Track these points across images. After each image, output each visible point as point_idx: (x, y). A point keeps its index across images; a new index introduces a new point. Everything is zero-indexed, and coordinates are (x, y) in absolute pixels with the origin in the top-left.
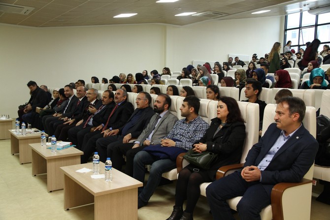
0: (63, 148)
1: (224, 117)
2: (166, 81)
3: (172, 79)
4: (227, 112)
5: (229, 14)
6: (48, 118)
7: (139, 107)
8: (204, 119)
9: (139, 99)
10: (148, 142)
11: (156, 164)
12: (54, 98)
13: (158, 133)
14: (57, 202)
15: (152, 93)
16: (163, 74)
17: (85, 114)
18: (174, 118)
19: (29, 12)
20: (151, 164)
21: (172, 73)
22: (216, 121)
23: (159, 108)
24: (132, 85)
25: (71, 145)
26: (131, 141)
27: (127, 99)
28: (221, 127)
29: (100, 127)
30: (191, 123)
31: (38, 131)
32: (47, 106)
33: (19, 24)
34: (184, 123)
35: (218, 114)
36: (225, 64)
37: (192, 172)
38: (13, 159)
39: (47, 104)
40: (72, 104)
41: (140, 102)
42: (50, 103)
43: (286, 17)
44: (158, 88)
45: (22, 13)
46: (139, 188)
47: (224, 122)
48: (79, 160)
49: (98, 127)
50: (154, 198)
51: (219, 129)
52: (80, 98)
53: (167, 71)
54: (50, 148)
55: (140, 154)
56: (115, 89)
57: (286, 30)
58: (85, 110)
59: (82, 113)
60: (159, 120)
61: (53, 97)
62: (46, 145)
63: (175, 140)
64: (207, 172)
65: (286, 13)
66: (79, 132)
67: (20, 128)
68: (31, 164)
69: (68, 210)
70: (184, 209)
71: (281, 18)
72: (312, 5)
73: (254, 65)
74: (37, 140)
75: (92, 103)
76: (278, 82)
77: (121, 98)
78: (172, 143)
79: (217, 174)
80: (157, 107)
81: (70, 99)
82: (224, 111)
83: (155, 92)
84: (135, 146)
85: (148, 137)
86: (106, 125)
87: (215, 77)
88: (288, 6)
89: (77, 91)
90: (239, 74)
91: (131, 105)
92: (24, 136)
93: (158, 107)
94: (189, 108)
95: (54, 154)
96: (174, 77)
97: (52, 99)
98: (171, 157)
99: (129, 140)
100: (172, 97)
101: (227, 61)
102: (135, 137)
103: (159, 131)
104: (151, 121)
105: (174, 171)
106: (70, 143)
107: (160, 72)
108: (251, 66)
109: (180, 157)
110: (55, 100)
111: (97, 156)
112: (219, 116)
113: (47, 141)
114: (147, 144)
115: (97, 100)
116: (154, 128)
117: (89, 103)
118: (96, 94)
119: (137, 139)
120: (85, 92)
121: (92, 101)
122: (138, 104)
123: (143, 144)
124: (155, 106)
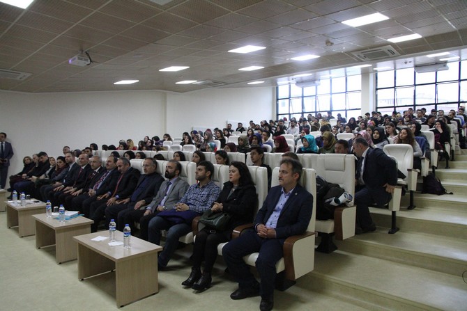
0: (72, 217)
1: (236, 181)
2: (169, 147)
3: (174, 145)
4: (239, 176)
5: (227, 84)
6: (47, 187)
7: (147, 173)
8: (216, 183)
9: (146, 165)
10: (161, 207)
11: (173, 229)
13: (170, 200)
14: (70, 273)
15: (158, 159)
16: (165, 140)
17: (89, 182)
18: (184, 183)
19: (25, 78)
20: (167, 229)
21: (173, 139)
22: (229, 185)
23: (171, 173)
25: (79, 214)
26: (143, 208)
28: (234, 190)
29: (107, 195)
30: (203, 187)
32: (44, 176)
33: (12, 90)
34: (196, 187)
35: (231, 178)
36: (225, 129)
37: (209, 233)
38: (11, 233)
39: (44, 172)
40: (73, 172)
41: (148, 168)
43: (277, 88)
45: (18, 78)
46: (159, 253)
47: (236, 185)
48: (89, 229)
49: (104, 195)
50: (171, 263)
51: (231, 193)
52: (83, 166)
53: (168, 137)
54: (57, 219)
55: (154, 219)
57: (278, 100)
59: (86, 181)
60: (170, 186)
61: (51, 165)
62: (52, 216)
63: (188, 204)
64: (223, 233)
65: (277, 84)
67: (18, 199)
68: (35, 237)
69: (82, 280)
70: (202, 272)
71: (273, 89)
72: (298, 79)
73: (252, 131)
74: (41, 210)
75: (96, 171)
76: (277, 148)
78: (186, 207)
79: (233, 234)
81: (71, 166)
82: (236, 174)
85: (160, 203)
87: (217, 143)
88: (279, 79)
89: (80, 158)
90: (242, 140)
92: (24, 207)
93: (169, 172)
94: (206, 172)
95: (62, 224)
96: (175, 143)
98: (187, 220)
99: (141, 207)
100: (181, 162)
101: (226, 127)
103: (171, 197)
105: (190, 234)
106: (77, 212)
108: (250, 132)
109: (196, 220)
110: (52, 168)
111: (113, 223)
112: (231, 180)
113: (53, 211)
114: (160, 209)
115: (101, 168)
116: (166, 195)
117: (93, 171)
118: (101, 162)
119: (149, 205)
120: (88, 159)
121: (96, 169)
122: (145, 170)
123: (156, 210)
124: (167, 171)
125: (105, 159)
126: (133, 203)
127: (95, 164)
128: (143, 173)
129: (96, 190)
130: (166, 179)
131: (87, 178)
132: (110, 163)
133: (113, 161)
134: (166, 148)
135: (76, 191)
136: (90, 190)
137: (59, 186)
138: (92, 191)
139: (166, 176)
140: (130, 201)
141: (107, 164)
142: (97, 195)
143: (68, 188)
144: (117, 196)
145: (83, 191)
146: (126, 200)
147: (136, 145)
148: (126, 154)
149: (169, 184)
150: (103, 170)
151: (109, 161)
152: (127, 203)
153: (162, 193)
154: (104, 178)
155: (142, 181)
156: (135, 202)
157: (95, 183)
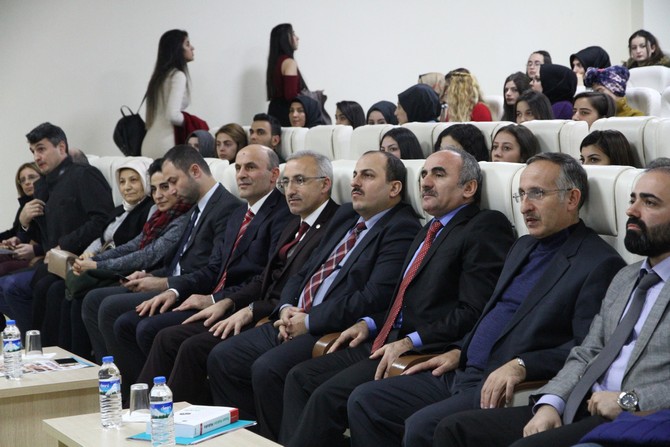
2: (654, 96)
6: (111, 297)
7: (539, 230)
9: (535, 191)
12: (127, 207)
13: (652, 361)
15: (593, 160)
16: (634, 64)
17: (278, 273)
23: (657, 230)
24: (489, 128)
25: (235, 419)
26: (521, 399)
27: (480, 195)
29: (357, 332)
31: (72, 361)
32: (96, 245)
41: (541, 204)
42: (111, 230)
44: (618, 135)
49: (345, 334)
52: (254, 198)
56: (411, 148)
58: (277, 258)
59: (266, 270)
60: (655, 293)
61: (118, 198)
62: (124, 424)
66: (259, 360)
74: (79, 399)
75: (311, 220)
77: (451, 189)
80: (642, 225)
83: (605, 158)
84: (537, 424)
85: (602, 379)
86: (389, 324)
89: (238, 167)
91: (500, 224)
92: (17, 383)
93: (648, 224)
97: (120, 210)
102: (537, 376)
103: (657, 350)
104: (607, 301)
106: (226, 411)
107: (618, 56)
110: (132, 213)
113: (126, 405)
114: (604, 410)
115: (332, 206)
116: (631, 337)
117: (294, 221)
118: (327, 180)
119: (552, 385)
120: (273, 169)
121: (309, 211)
122: (530, 215)
123: (583, 411)
124: (634, 219)
125: (343, 169)
126: (473, 372)
127: (302, 188)
128: (523, 229)
129: (309, 310)
130: (631, 258)
131: (271, 257)
132: (368, 184)
133: (382, 175)
134: (641, 104)
135: (228, 313)
136: (286, 310)
137: (155, 292)
138: (293, 317)
139: (633, 243)
140: (462, 364)
141: (357, 188)
142: (316, 332)
143: (193, 300)
144: (415, 337)
145: (257, 316)
146: (445, 361)
147: (493, 92)
148: (448, 141)
149: (646, 282)
150: (338, 217)
151: (365, 174)
152: (449, 373)
153: (611, 329)
154: (344, 252)
155: (518, 271)
156: (484, 371)
157: (304, 280)
